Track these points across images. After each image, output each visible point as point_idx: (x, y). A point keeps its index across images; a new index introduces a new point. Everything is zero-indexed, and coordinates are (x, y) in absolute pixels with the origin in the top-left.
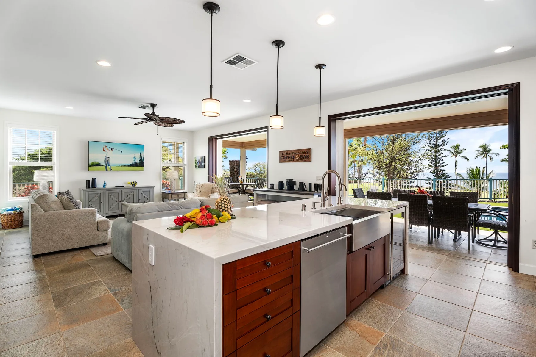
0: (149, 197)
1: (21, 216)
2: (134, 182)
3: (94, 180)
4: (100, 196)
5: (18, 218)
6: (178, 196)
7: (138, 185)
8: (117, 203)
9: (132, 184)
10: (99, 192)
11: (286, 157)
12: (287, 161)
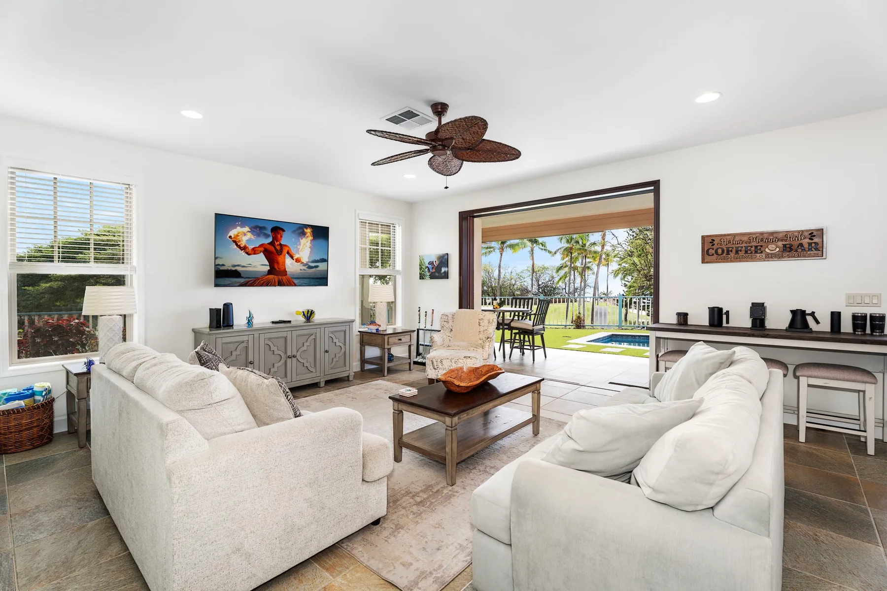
0: (345, 344)
1: (49, 411)
2: (308, 311)
3: (228, 307)
4: (247, 348)
5: (39, 419)
6: (400, 340)
7: (317, 318)
8: (283, 361)
9: (304, 315)
10: (245, 338)
11: (725, 249)
12: (732, 260)
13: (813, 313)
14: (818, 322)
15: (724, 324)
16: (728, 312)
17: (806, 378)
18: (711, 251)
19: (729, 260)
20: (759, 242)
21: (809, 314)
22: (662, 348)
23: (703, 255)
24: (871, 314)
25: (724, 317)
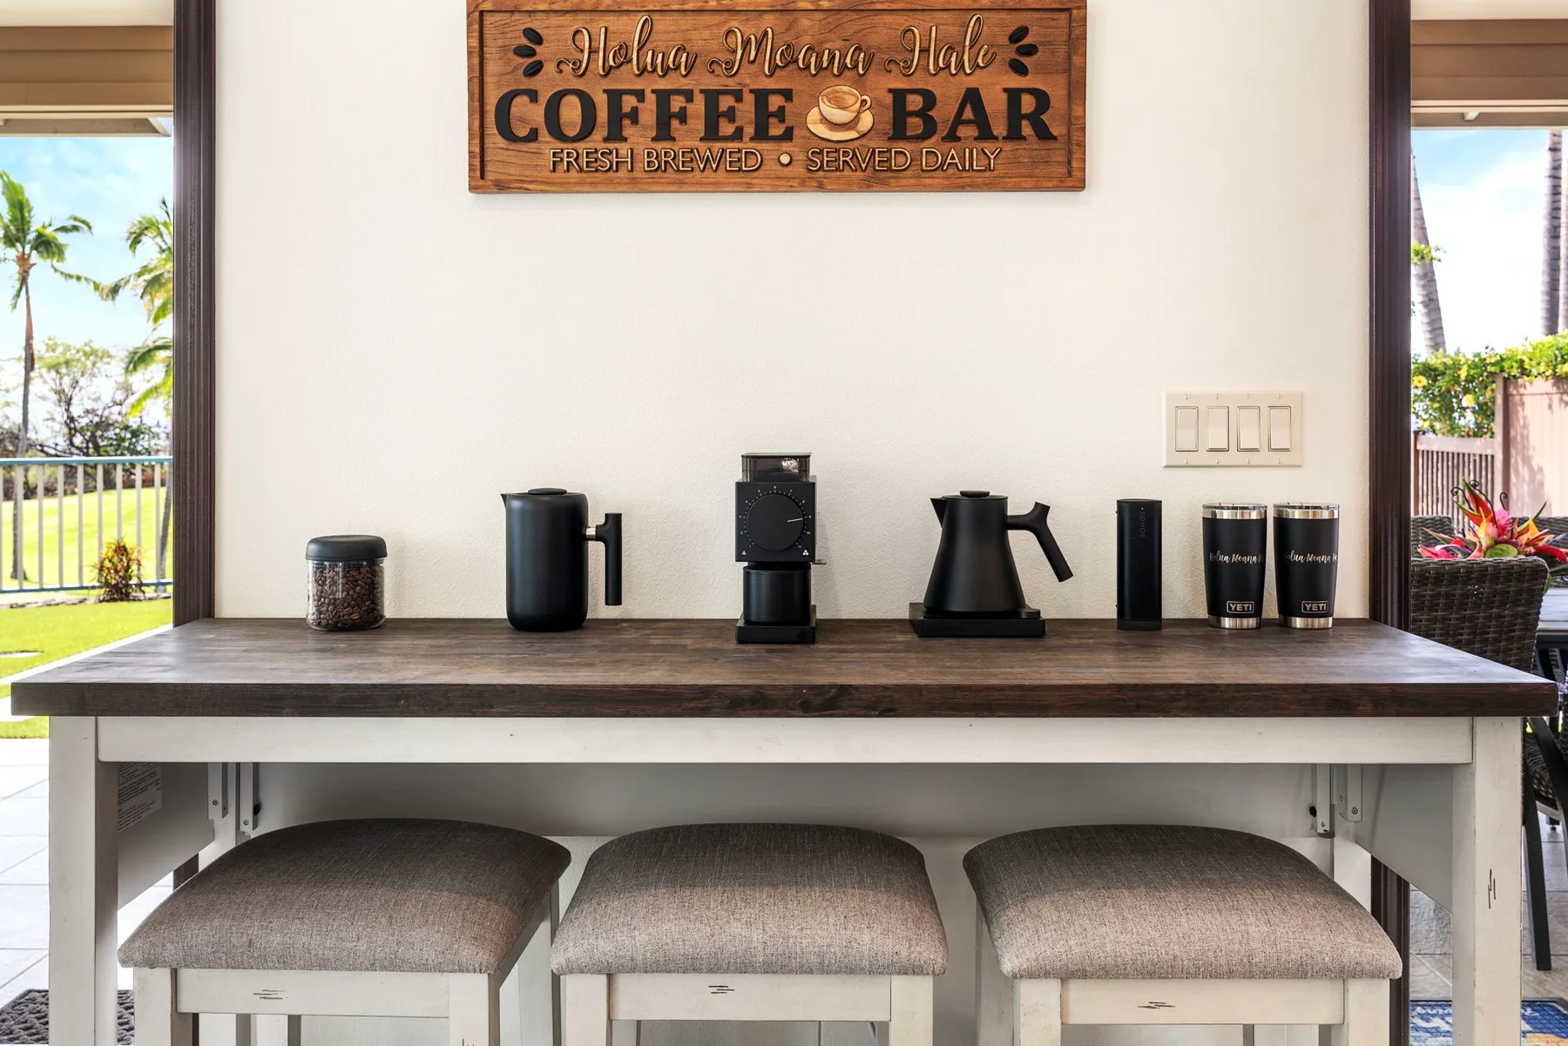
11: (601, 100)
12: (638, 174)
13: (1042, 511)
14: (1062, 571)
15: (598, 608)
16: (614, 523)
17: (1054, 986)
18: (520, 105)
19: (623, 173)
20: (774, 68)
21: (1020, 523)
22: (215, 813)
23: (479, 136)
24: (1280, 509)
25: (596, 553)
